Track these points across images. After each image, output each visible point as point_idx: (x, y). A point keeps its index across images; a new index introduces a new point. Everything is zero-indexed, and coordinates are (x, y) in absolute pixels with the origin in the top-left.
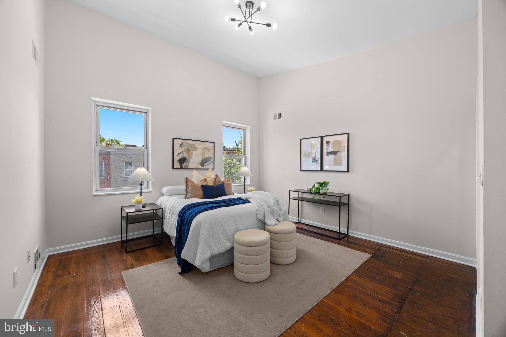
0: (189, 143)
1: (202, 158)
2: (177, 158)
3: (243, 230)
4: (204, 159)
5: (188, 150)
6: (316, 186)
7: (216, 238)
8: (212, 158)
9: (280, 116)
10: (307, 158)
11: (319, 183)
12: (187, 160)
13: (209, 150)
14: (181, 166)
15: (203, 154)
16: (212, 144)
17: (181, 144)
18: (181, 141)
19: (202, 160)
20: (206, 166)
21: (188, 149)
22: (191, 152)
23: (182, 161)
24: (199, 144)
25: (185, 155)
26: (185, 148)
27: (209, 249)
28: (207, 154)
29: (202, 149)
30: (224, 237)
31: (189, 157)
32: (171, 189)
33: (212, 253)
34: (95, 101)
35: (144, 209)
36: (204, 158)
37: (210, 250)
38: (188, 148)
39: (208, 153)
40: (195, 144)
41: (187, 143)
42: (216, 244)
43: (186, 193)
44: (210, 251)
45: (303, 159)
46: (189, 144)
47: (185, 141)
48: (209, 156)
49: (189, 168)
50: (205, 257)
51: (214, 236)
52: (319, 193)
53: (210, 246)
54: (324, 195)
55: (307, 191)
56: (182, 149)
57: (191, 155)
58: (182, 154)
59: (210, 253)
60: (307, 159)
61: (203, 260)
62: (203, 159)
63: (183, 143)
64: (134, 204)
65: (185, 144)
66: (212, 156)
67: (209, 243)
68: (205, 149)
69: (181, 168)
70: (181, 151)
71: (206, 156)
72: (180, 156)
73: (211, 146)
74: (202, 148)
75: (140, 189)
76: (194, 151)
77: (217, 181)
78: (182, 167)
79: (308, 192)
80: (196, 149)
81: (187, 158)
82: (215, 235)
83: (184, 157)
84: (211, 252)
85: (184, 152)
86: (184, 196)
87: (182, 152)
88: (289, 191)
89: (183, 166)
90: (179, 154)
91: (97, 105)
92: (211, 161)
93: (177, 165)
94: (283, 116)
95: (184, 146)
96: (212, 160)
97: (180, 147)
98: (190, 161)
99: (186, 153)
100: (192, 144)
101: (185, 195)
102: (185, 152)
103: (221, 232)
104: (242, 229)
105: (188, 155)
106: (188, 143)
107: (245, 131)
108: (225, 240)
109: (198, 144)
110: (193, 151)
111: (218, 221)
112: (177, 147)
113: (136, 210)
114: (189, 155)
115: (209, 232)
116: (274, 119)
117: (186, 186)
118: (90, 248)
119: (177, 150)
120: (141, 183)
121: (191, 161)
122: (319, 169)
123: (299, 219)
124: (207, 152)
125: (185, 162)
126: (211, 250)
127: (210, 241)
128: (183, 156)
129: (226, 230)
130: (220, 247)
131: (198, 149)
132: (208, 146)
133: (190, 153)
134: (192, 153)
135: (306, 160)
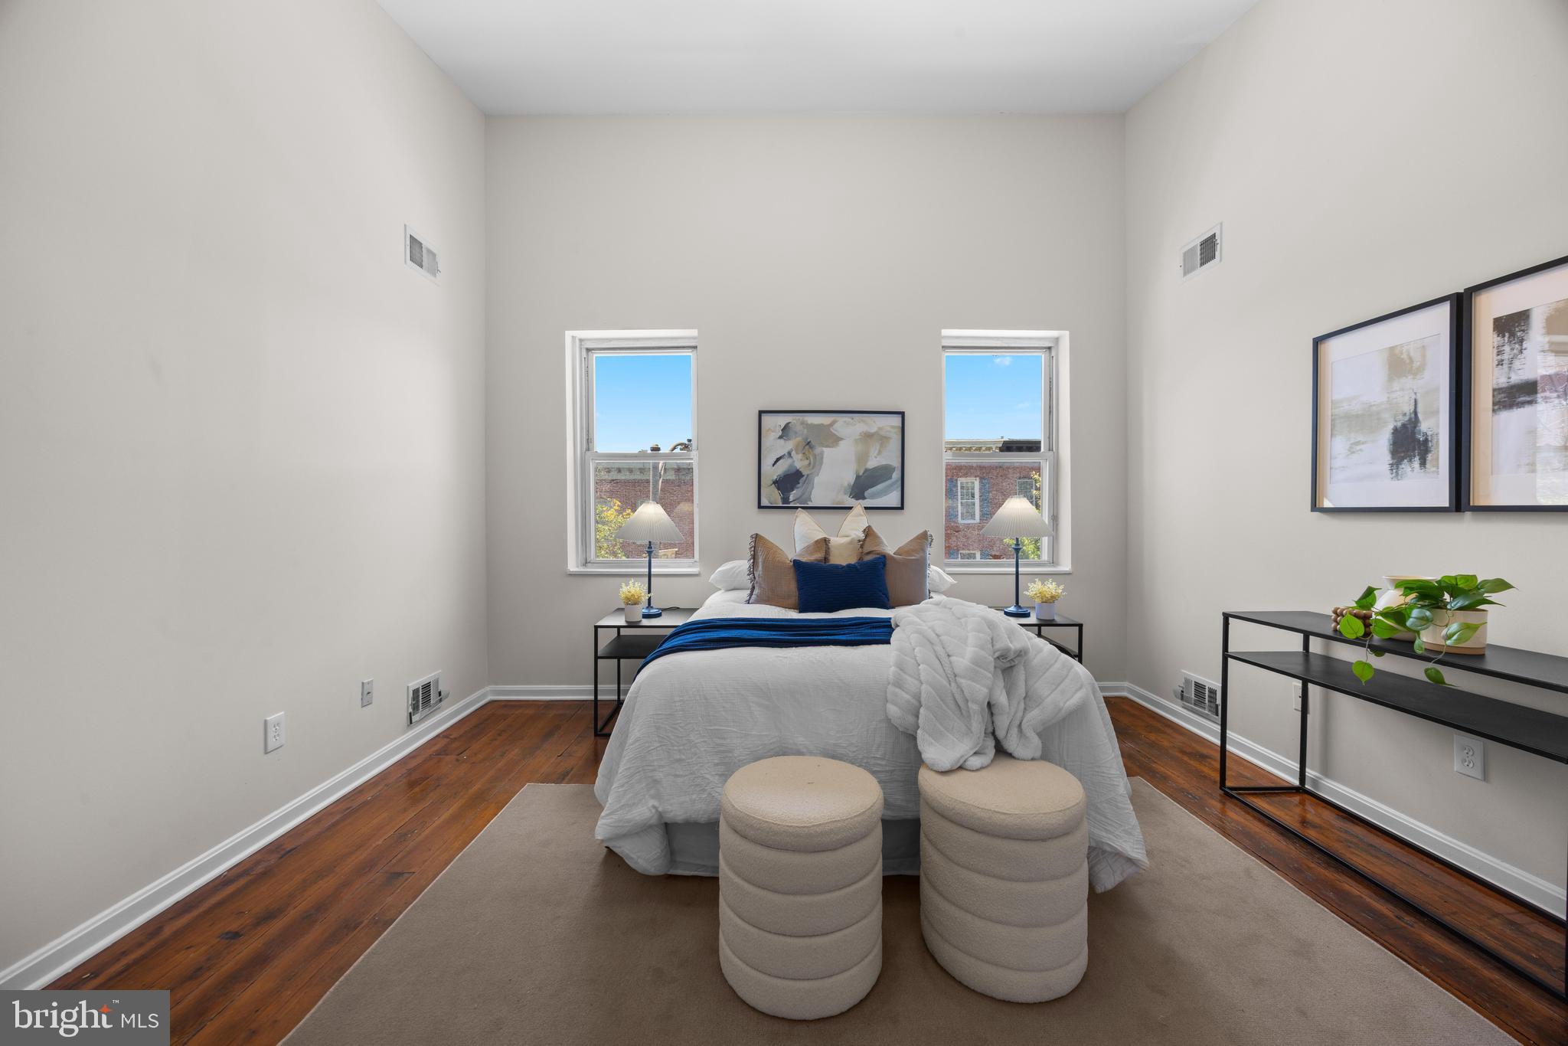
0: (809, 422)
1: (857, 472)
2: (772, 473)
3: (811, 753)
4: (866, 474)
5: (807, 447)
6: (1388, 599)
7: (684, 757)
8: (893, 469)
9: (1208, 249)
10: (1360, 438)
11: (1408, 586)
12: (804, 478)
13: (883, 440)
14: (785, 500)
15: (862, 458)
16: (896, 421)
17: (786, 429)
18: (782, 420)
19: (858, 477)
20: (873, 496)
21: (809, 443)
22: (818, 450)
23: (789, 482)
24: (845, 422)
25: (799, 462)
26: (799, 439)
27: (652, 792)
28: (876, 457)
29: (856, 440)
30: (717, 765)
31: (811, 467)
32: (732, 568)
33: (660, 809)
34: (581, 340)
35: (645, 622)
36: (866, 470)
37: (653, 797)
38: (807, 439)
39: (880, 453)
40: (832, 425)
41: (802, 423)
42: (680, 780)
43: (750, 586)
44: (652, 802)
45: (1336, 447)
46: (812, 424)
47: (797, 418)
48: (884, 462)
49: (810, 504)
50: (629, 816)
51: (676, 748)
52: (1403, 647)
53: (656, 782)
54: (1430, 665)
55: (1333, 625)
56: (789, 445)
57: (816, 463)
58: (790, 461)
59: (654, 807)
60: (1358, 443)
61: (616, 824)
62: (861, 474)
63: (790, 425)
64: (623, 606)
65: (799, 428)
66: (897, 463)
67: (654, 770)
68: (868, 437)
69: (786, 506)
70: (784, 451)
71: (873, 463)
72: (782, 468)
73: (893, 427)
74: (857, 438)
75: (647, 564)
76: (828, 449)
77: (867, 549)
78: (789, 503)
79: (1336, 630)
80: (836, 440)
81: (805, 472)
82: (681, 748)
83: (794, 470)
84: (656, 804)
85: (793, 453)
86: (745, 594)
87: (789, 454)
88: (1226, 617)
89: (791, 499)
90: (778, 460)
91: (588, 350)
92: (890, 478)
93: (772, 495)
94: (1223, 248)
95: (796, 433)
96: (896, 475)
97: (780, 437)
98: (815, 481)
99: (800, 456)
100: (822, 424)
101: (749, 592)
102: (797, 453)
103: (705, 742)
104: (804, 750)
105: (807, 462)
106: (807, 424)
107: (1053, 354)
108: (717, 777)
109: (842, 425)
110: (827, 446)
111: (698, 698)
112: (771, 439)
113: (627, 622)
114: (810, 464)
115: (658, 728)
116: (1182, 272)
117: (752, 561)
118: (557, 703)
119: (775, 447)
120: (650, 547)
121: (817, 480)
122: (1444, 501)
123: (1310, 772)
124: (873, 451)
125: (799, 485)
126: (657, 796)
127: (656, 763)
128: (791, 466)
129: (724, 739)
130: (694, 797)
131: (842, 439)
132: (880, 429)
133: (815, 458)
134: (822, 454)
135: (1351, 451)
